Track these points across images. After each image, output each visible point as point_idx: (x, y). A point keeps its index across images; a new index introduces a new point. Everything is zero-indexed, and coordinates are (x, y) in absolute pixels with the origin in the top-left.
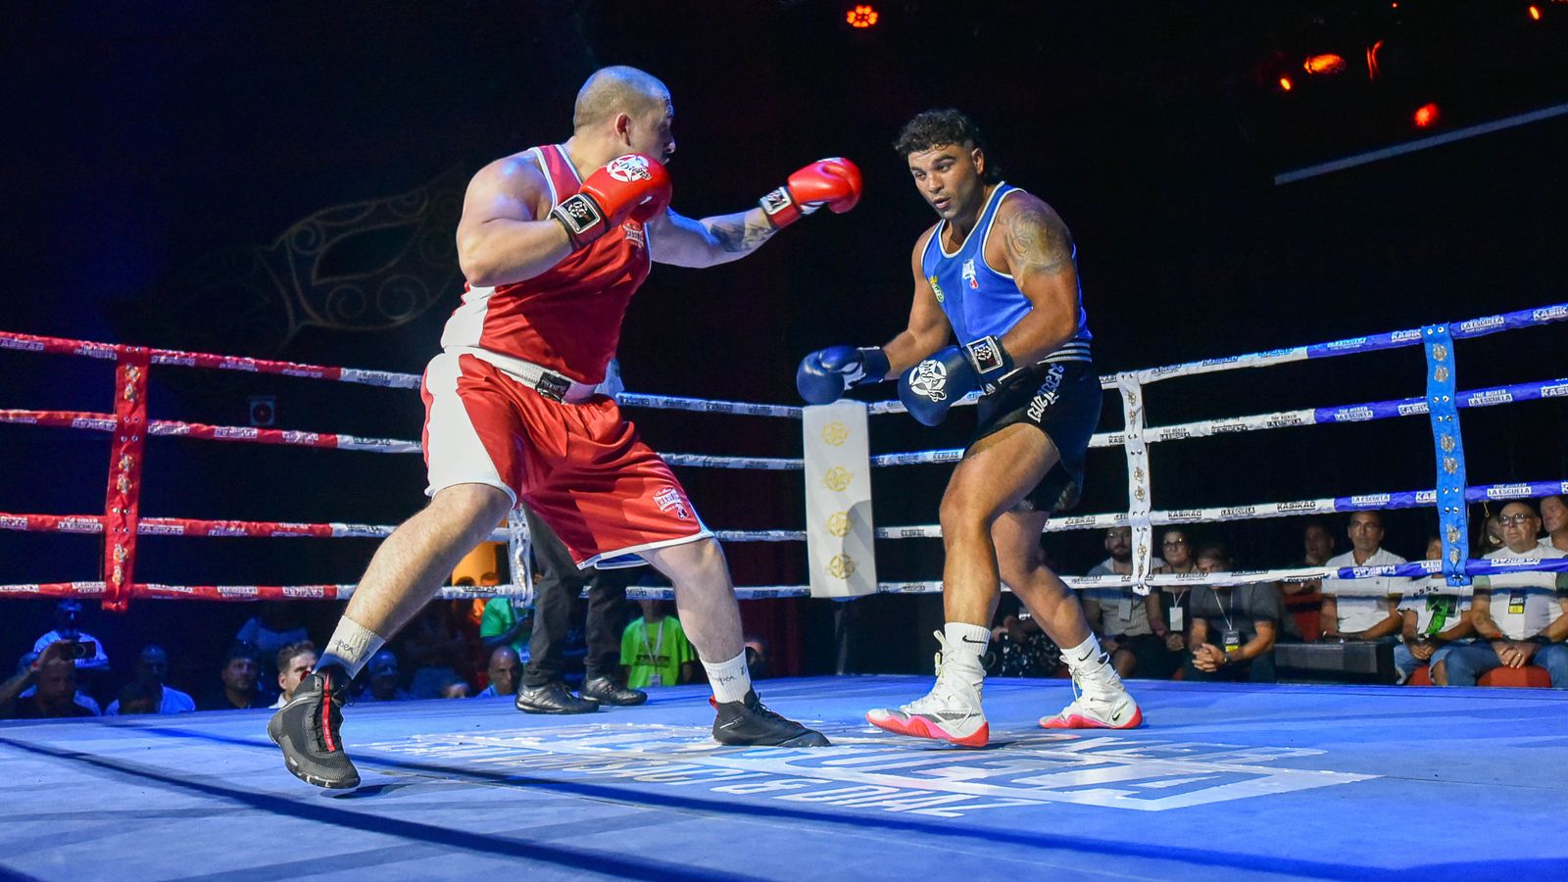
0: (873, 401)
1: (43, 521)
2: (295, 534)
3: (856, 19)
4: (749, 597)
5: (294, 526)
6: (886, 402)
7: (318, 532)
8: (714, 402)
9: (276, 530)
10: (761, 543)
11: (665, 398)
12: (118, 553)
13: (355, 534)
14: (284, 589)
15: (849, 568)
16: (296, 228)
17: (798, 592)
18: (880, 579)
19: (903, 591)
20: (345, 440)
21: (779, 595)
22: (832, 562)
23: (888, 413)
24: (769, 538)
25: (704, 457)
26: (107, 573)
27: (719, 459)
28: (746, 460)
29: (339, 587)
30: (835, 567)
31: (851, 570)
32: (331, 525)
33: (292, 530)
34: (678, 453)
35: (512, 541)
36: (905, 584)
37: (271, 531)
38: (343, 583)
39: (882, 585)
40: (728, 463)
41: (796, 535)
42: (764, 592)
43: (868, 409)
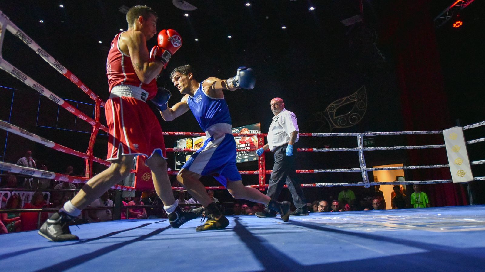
0: (463, 126)
1: (251, 172)
2: (305, 173)
3: (456, 25)
4: (433, 183)
5: (305, 170)
6: (467, 126)
7: (310, 172)
8: (414, 132)
9: (301, 172)
10: (435, 168)
11: (399, 132)
12: (262, 178)
13: (319, 172)
14: (303, 185)
15: (463, 174)
16: (330, 106)
17: (448, 181)
18: (474, 176)
19: (481, 179)
20: (315, 150)
21: (442, 182)
22: (458, 173)
23: (469, 129)
24: (437, 167)
25: (413, 146)
26: (260, 183)
27: (418, 147)
28: (426, 146)
29: (316, 184)
30: (459, 174)
31: (464, 174)
32: (314, 170)
33: (304, 171)
34: (405, 146)
35: (362, 171)
36: (481, 177)
37: (300, 172)
38: (317, 183)
39: (475, 178)
40: (421, 147)
41: (446, 166)
42: (437, 182)
43: (463, 129)
